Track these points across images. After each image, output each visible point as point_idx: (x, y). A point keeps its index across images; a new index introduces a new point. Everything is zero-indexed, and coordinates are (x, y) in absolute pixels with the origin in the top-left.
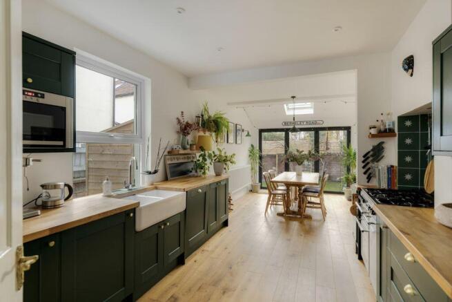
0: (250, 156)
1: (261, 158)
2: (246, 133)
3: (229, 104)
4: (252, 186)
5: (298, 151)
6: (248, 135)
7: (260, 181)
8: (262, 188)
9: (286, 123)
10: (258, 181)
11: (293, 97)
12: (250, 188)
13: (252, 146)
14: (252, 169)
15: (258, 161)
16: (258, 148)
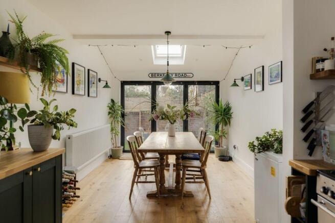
0: (109, 113)
1: (123, 115)
2: (103, 84)
3: (75, 37)
4: (112, 150)
5: (169, 106)
6: (107, 86)
7: (123, 144)
8: (124, 151)
9: (153, 75)
10: (119, 144)
11: (168, 33)
12: (109, 153)
13: (112, 101)
14: (112, 130)
15: (120, 119)
16: (120, 104)
